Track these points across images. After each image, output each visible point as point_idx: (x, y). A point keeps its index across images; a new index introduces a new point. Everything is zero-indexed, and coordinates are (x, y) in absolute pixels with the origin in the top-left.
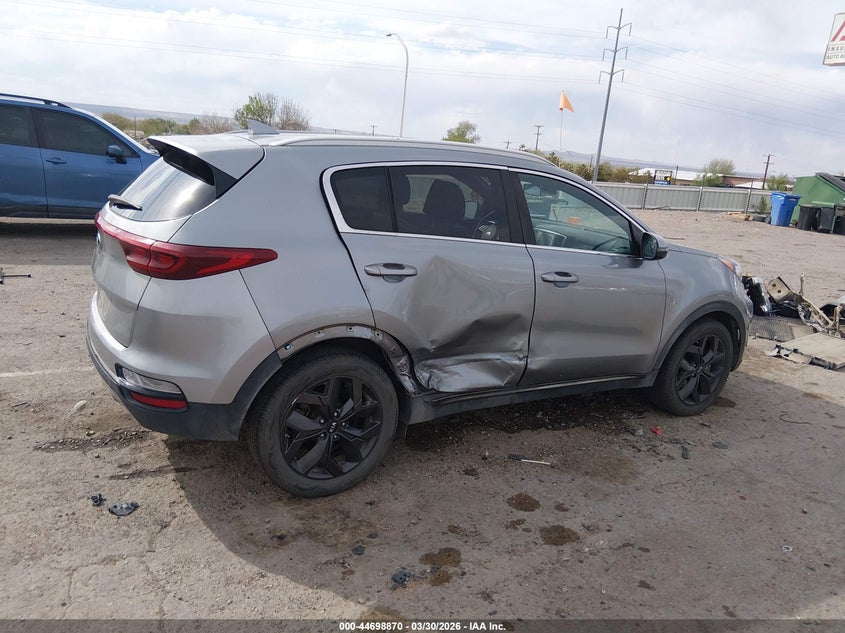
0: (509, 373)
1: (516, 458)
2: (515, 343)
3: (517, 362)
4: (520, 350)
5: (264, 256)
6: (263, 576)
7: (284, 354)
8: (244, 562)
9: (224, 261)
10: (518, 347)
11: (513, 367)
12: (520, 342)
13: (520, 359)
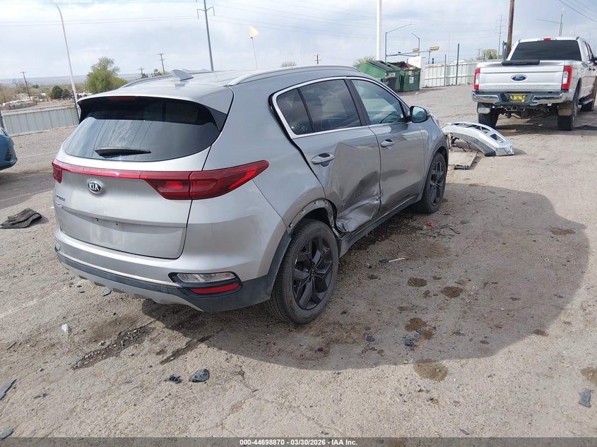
0: (373, 210)
1: (384, 262)
2: (374, 191)
3: (376, 202)
4: (377, 194)
5: (261, 166)
6: (339, 374)
7: (290, 231)
8: (318, 371)
9: (244, 174)
10: (375, 193)
11: (375, 206)
12: (376, 189)
13: (377, 200)
